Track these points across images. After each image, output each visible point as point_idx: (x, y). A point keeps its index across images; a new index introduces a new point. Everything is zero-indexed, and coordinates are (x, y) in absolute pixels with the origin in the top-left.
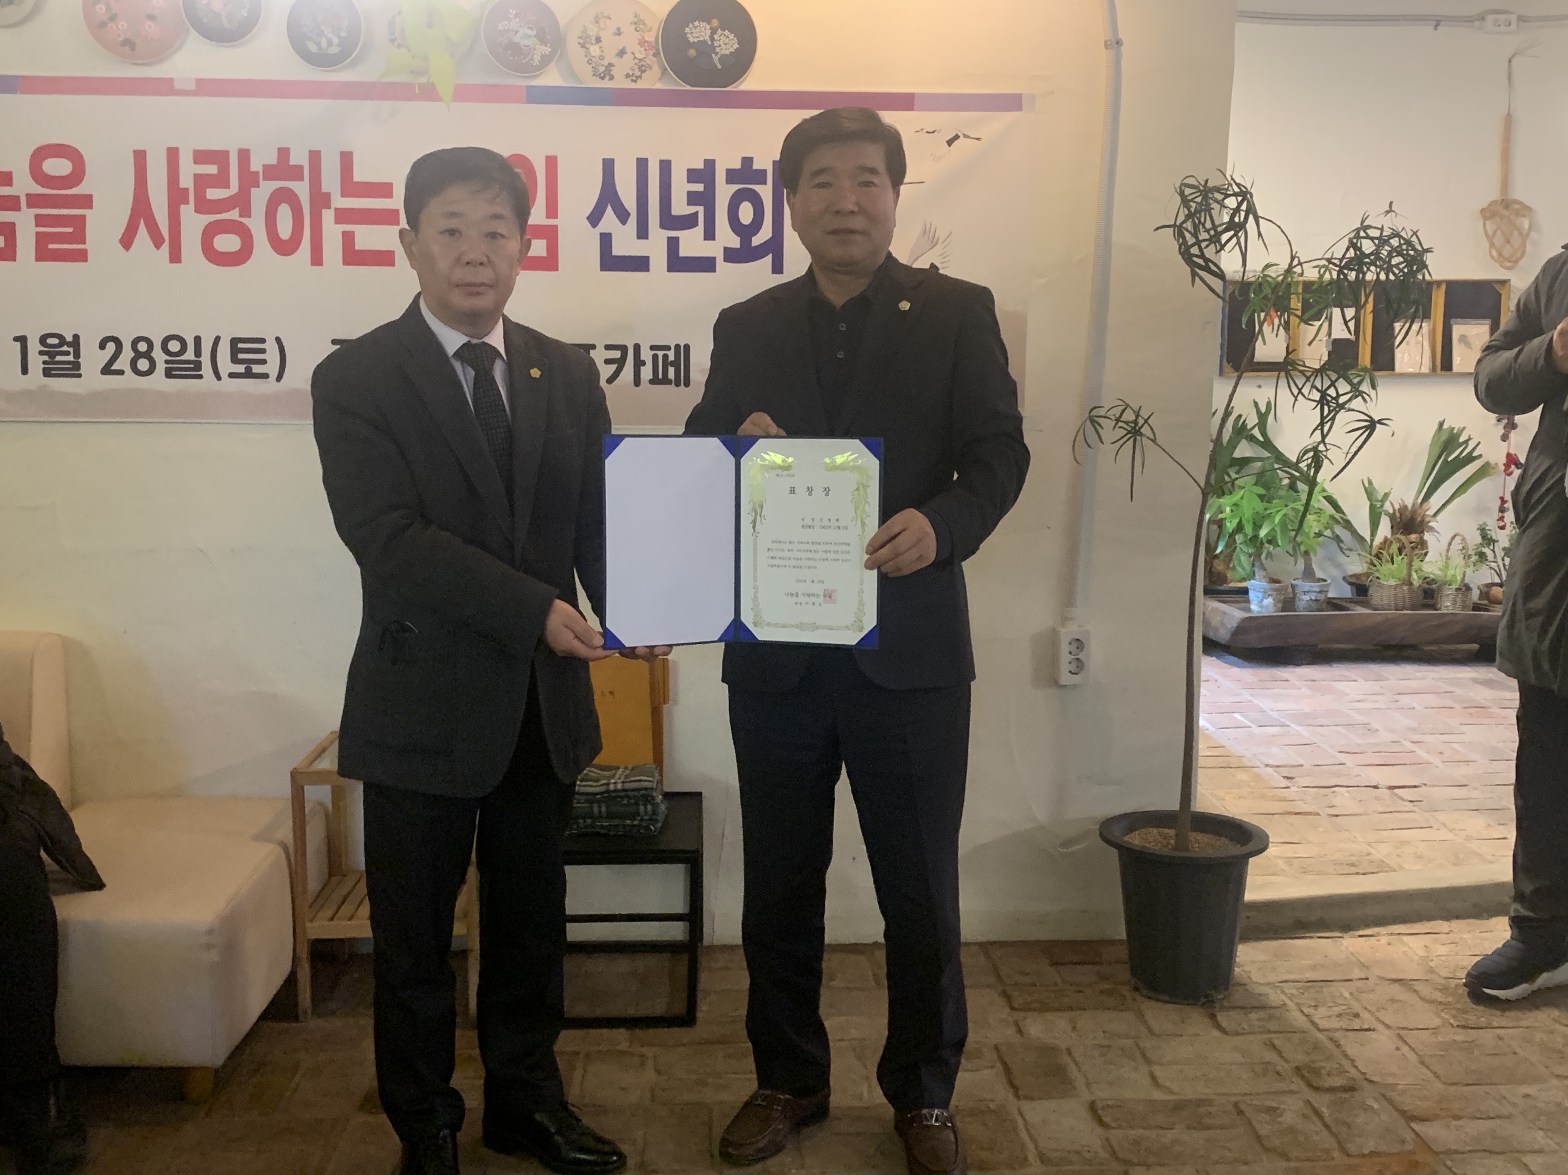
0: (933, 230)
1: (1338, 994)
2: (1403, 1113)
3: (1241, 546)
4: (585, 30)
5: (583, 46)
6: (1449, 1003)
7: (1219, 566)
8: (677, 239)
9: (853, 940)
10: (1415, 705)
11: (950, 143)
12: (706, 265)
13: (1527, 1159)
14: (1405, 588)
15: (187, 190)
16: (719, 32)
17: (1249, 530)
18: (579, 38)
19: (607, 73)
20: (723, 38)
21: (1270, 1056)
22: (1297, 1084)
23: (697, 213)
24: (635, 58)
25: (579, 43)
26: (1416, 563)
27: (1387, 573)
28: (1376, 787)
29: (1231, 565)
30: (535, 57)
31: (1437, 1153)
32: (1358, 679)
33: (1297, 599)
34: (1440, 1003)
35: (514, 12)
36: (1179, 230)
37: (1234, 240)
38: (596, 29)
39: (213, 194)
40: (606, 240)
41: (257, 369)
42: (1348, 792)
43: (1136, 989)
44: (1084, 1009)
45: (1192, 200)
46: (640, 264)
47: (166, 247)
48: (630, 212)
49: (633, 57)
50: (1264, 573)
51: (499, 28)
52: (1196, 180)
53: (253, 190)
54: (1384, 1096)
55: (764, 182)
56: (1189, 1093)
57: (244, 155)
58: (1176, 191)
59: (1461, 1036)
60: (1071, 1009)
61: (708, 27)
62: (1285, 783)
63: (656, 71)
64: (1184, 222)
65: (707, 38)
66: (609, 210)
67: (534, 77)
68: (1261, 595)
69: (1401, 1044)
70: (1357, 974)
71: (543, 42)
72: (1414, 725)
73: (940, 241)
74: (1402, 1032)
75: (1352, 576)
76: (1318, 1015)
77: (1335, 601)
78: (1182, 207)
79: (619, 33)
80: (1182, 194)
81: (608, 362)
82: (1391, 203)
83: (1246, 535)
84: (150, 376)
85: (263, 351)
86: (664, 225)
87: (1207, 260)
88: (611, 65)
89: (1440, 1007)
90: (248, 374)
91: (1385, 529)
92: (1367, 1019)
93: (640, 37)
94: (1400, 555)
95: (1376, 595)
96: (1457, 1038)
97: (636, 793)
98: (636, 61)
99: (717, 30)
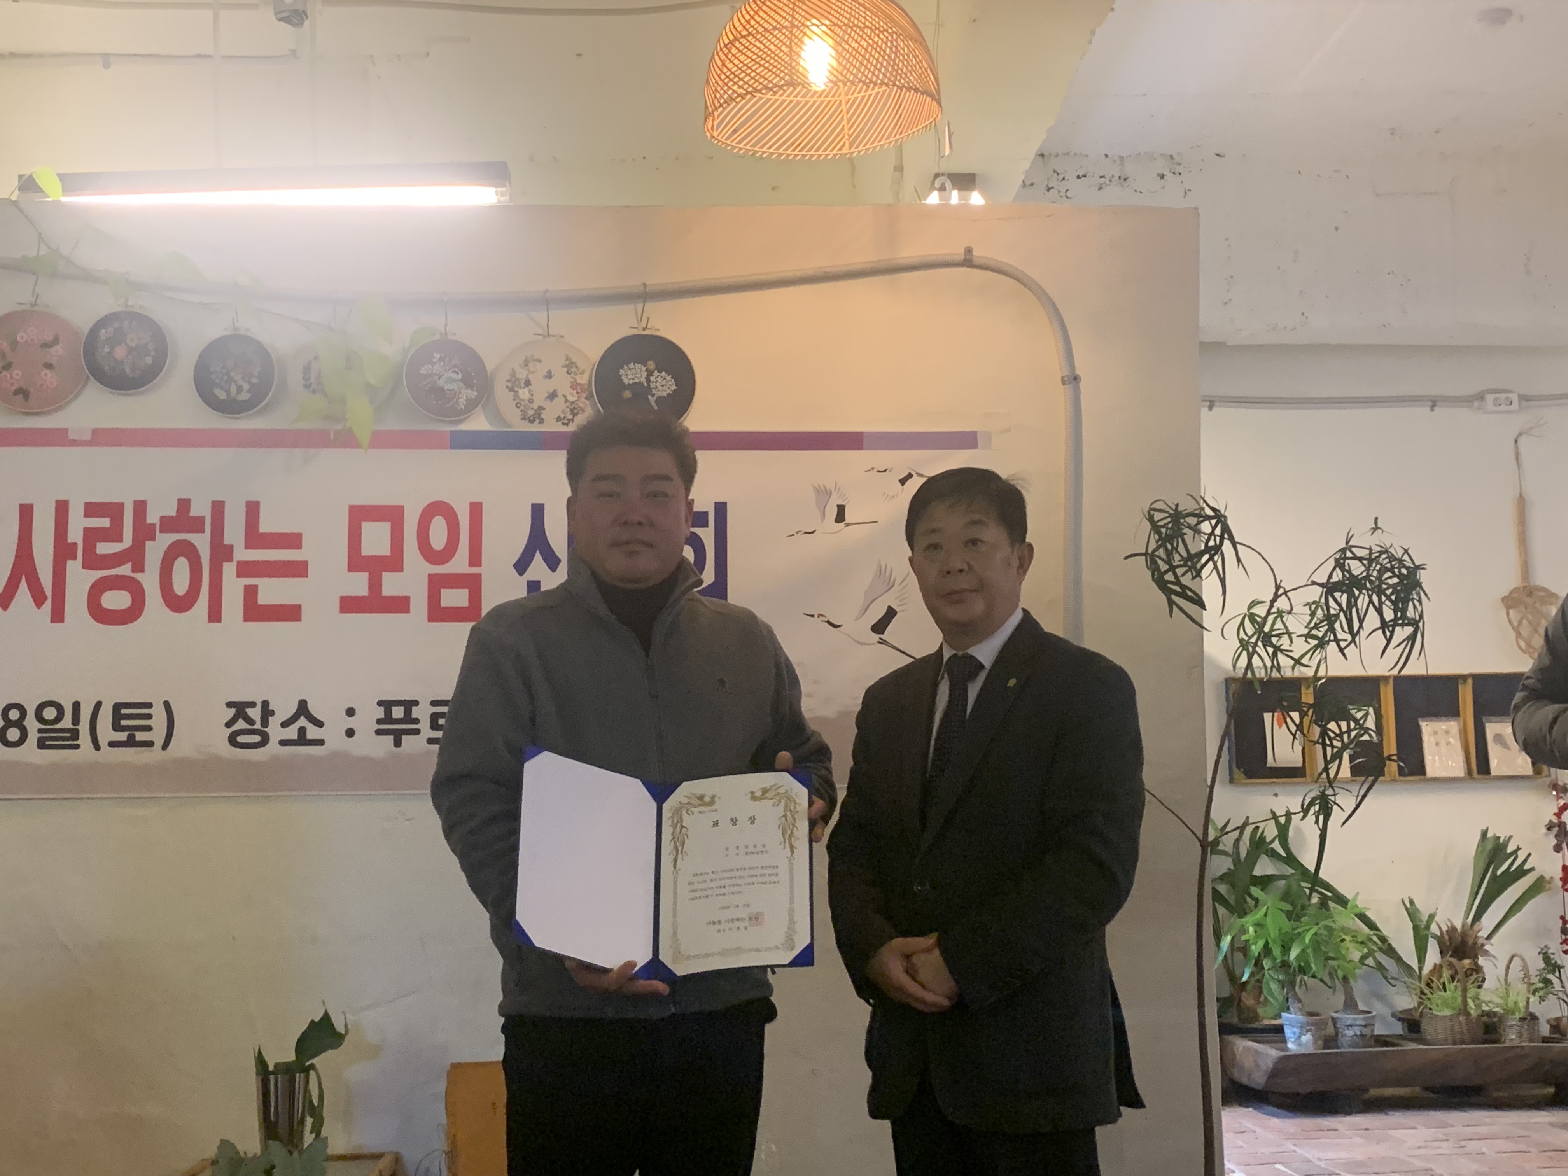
3: (1270, 972)
4: (513, 374)
5: (511, 390)
7: (1248, 1000)
10: (1485, 1150)
11: (903, 481)
15: (75, 544)
16: (656, 373)
17: (1277, 951)
18: (508, 381)
19: (537, 417)
20: (659, 379)
24: (566, 401)
25: (507, 387)
26: (1472, 991)
27: (1439, 1002)
29: (1262, 999)
30: (460, 401)
32: (1418, 1127)
33: (1340, 1035)
35: (439, 356)
36: (1151, 559)
37: (1211, 564)
38: (525, 373)
39: (104, 548)
41: (140, 736)
45: (1163, 526)
47: (48, 605)
48: (560, 557)
49: (564, 399)
50: (1300, 1005)
51: (421, 372)
52: (1166, 503)
53: (148, 544)
55: (706, 524)
57: (140, 507)
58: (1145, 516)
61: (644, 368)
64: (1157, 549)
65: (643, 380)
67: (460, 421)
68: (1297, 1030)
71: (469, 385)
75: (1402, 1012)
77: (1384, 1039)
78: (1152, 533)
79: (549, 375)
80: (1151, 519)
82: (1376, 519)
83: (1275, 959)
84: (18, 748)
85: (149, 717)
87: (1184, 587)
88: (541, 408)
90: (131, 742)
91: (1433, 956)
93: (573, 380)
94: (1453, 982)
98: (568, 404)
99: (654, 372)
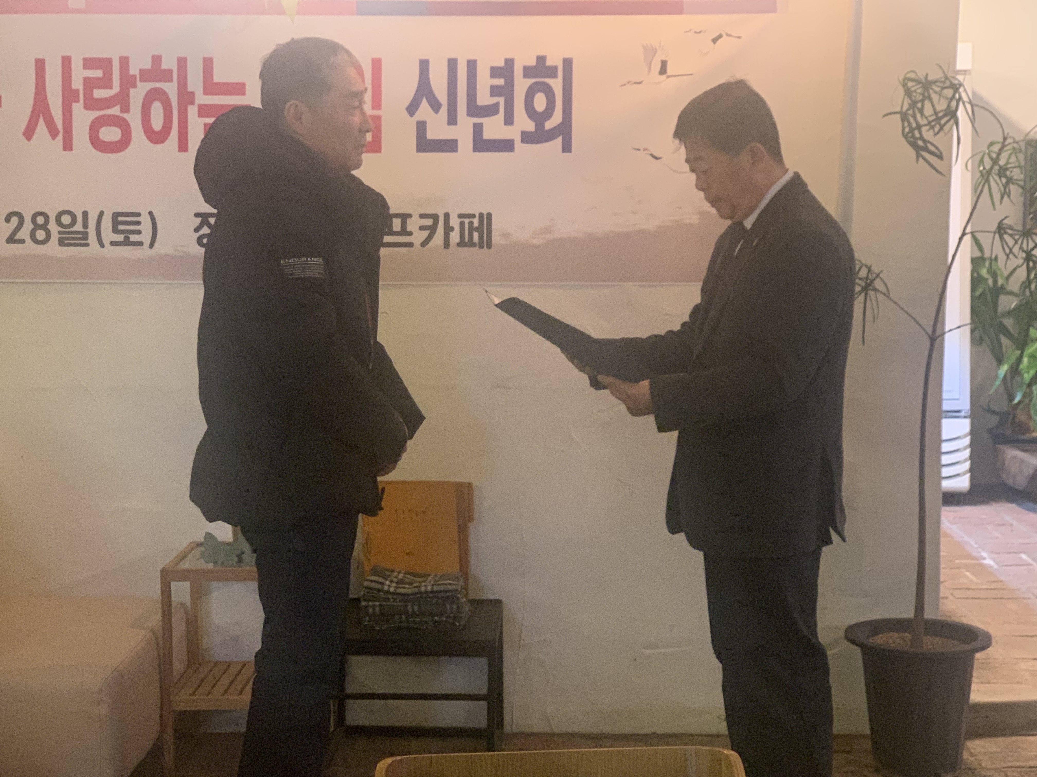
8: (481, 125)
11: (715, 41)
12: (506, 146)
15: (78, 91)
23: (498, 104)
36: (904, 117)
39: (99, 94)
40: (421, 127)
41: (133, 238)
45: (914, 91)
46: (451, 146)
47: (60, 137)
48: (442, 103)
52: (917, 74)
55: (556, 76)
57: (124, 62)
58: (900, 84)
64: (908, 109)
66: (425, 102)
78: (905, 96)
80: (905, 86)
81: (422, 228)
84: (46, 244)
85: (138, 223)
86: (469, 114)
87: (925, 141)
90: (127, 242)
97: (443, 595)
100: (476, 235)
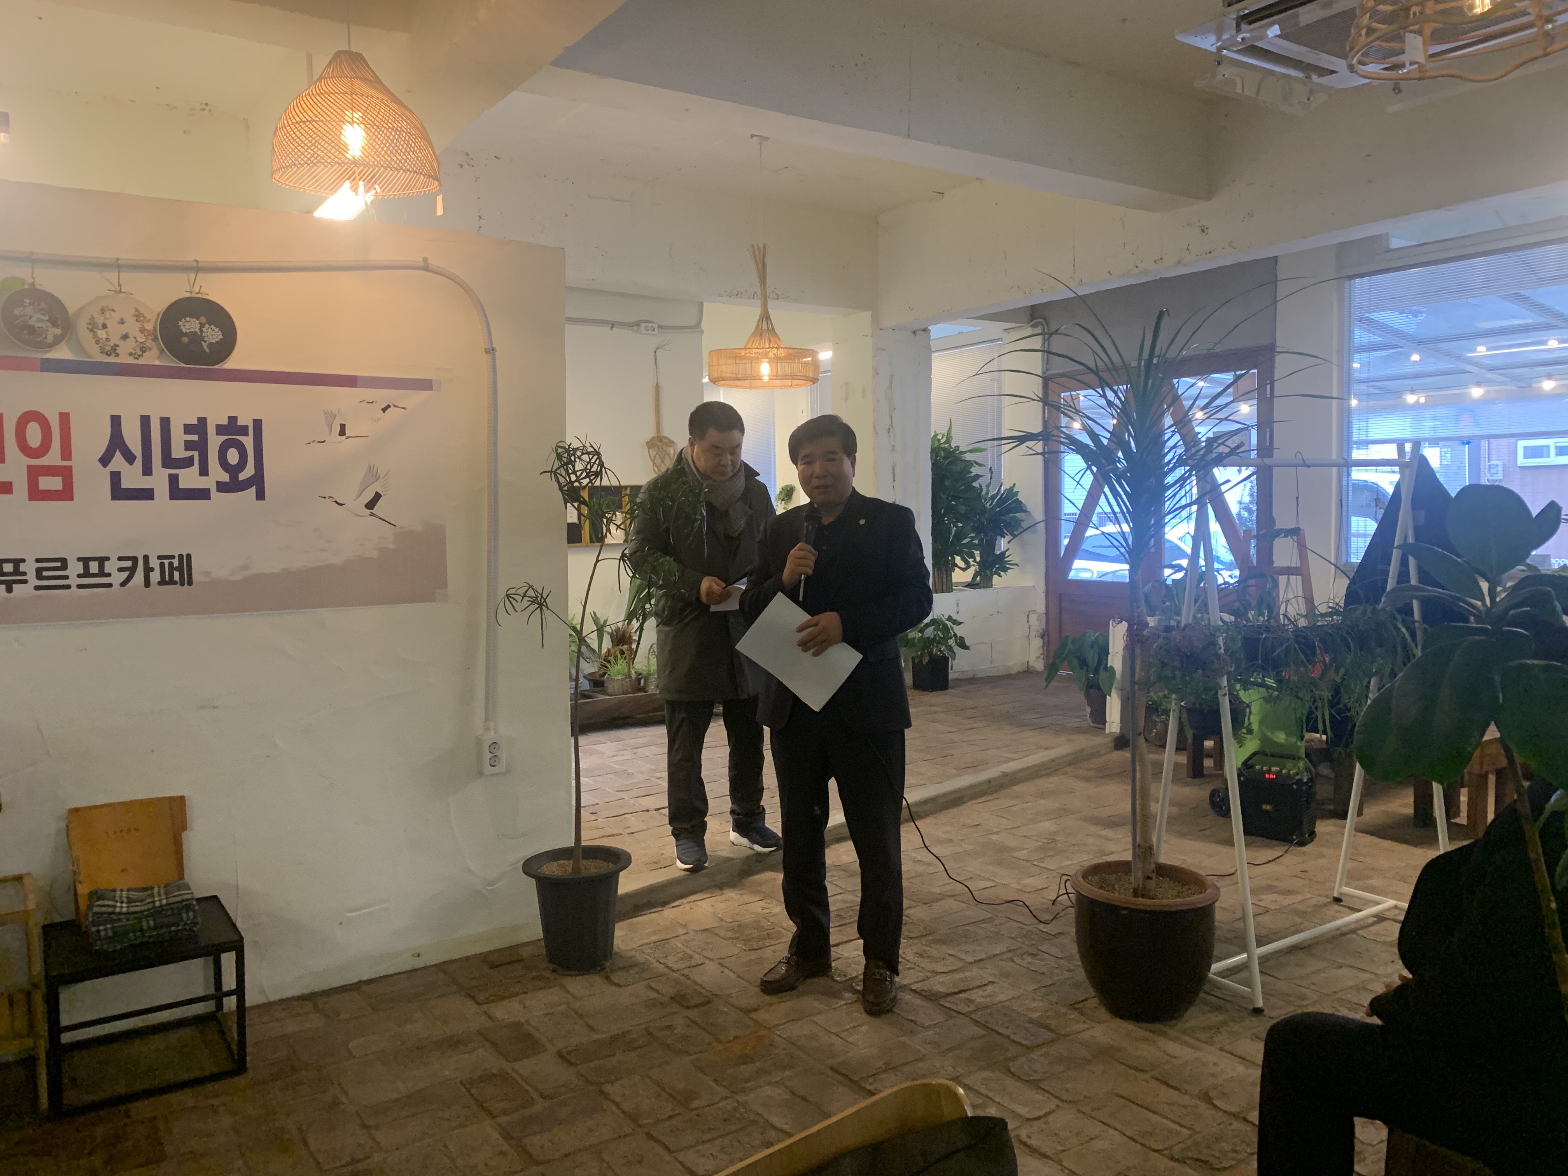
0: (375, 469)
1: (675, 946)
2: (741, 1009)
4: (92, 318)
5: (91, 330)
6: (738, 938)
8: (177, 476)
9: (342, 983)
10: (648, 754)
11: (384, 410)
12: (202, 494)
13: (816, 1019)
14: (628, 680)
16: (207, 326)
18: (87, 323)
19: (113, 351)
20: (210, 330)
21: (653, 995)
22: (675, 1008)
23: (193, 456)
24: (137, 341)
25: (88, 328)
26: (632, 664)
27: (614, 670)
28: (648, 811)
30: (48, 336)
31: (769, 1029)
34: (733, 938)
35: (28, 301)
36: (554, 473)
38: (102, 318)
40: (116, 477)
42: (633, 816)
43: (554, 971)
44: (527, 993)
45: (562, 456)
46: (147, 494)
48: (136, 455)
49: (135, 340)
51: (15, 313)
52: (564, 443)
54: (726, 1002)
55: (247, 434)
56: (615, 1030)
58: (553, 450)
59: (753, 956)
60: (516, 995)
61: (198, 322)
62: (593, 817)
63: (155, 352)
64: (559, 469)
65: (197, 330)
66: (118, 454)
67: (46, 352)
69: (722, 969)
70: (681, 931)
71: (55, 324)
72: (653, 767)
73: (381, 477)
74: (721, 961)
75: (591, 675)
76: (671, 961)
78: (555, 459)
79: (122, 322)
80: (556, 452)
81: (121, 570)
86: (164, 466)
88: (117, 346)
89: (735, 941)
91: (607, 644)
92: (698, 959)
93: (141, 326)
95: (611, 687)
96: (752, 957)
97: (179, 905)
98: (138, 344)
99: (205, 325)
100: (176, 575)
